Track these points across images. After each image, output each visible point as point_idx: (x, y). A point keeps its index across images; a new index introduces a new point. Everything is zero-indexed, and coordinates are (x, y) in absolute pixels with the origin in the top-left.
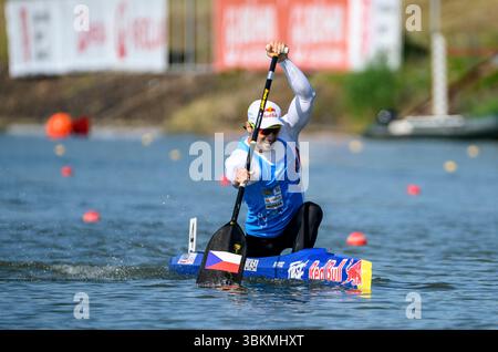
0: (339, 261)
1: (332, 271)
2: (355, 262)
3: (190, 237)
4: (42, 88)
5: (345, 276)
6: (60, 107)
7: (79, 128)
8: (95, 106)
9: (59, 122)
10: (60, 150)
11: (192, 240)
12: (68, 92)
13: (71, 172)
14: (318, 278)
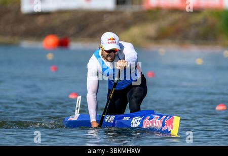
0: (161, 116)
1: (157, 123)
2: (171, 116)
3: (77, 106)
4: (40, 20)
5: (164, 125)
6: (51, 31)
7: (63, 44)
8: (72, 31)
9: (51, 40)
10: (50, 56)
11: (78, 108)
12: (56, 22)
13: (56, 69)
14: (148, 126)
